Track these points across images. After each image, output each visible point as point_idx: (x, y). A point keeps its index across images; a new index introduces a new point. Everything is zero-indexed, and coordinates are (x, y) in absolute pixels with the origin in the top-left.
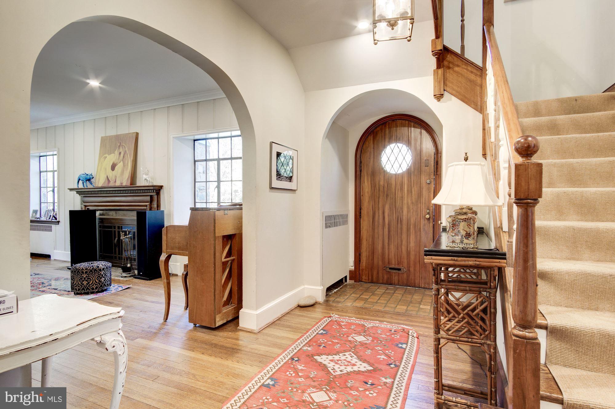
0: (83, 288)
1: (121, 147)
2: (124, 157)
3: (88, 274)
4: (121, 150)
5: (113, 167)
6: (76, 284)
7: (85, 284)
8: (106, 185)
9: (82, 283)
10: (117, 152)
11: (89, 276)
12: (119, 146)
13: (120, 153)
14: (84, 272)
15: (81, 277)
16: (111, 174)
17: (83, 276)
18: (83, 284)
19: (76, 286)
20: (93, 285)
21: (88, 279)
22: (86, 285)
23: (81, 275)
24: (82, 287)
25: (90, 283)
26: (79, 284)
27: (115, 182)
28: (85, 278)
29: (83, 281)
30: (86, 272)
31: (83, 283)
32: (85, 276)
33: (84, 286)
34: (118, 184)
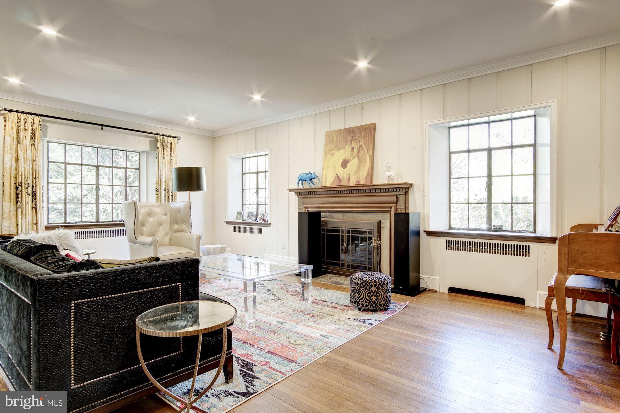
0: (372, 304)
1: (354, 142)
2: (358, 152)
3: (377, 288)
4: (354, 144)
5: (345, 164)
6: (362, 299)
7: (374, 299)
8: (336, 184)
9: (370, 298)
10: (348, 148)
11: (378, 291)
12: (351, 141)
13: (353, 149)
14: (373, 285)
15: (369, 291)
16: (342, 173)
17: (372, 290)
18: (371, 300)
19: (363, 301)
20: (381, 302)
21: (377, 293)
22: (375, 301)
23: (370, 288)
24: (370, 302)
25: (379, 299)
26: (367, 299)
27: (349, 180)
28: (374, 293)
29: (372, 296)
30: (375, 286)
31: (372, 298)
32: (374, 291)
33: (373, 302)
34: (353, 182)
